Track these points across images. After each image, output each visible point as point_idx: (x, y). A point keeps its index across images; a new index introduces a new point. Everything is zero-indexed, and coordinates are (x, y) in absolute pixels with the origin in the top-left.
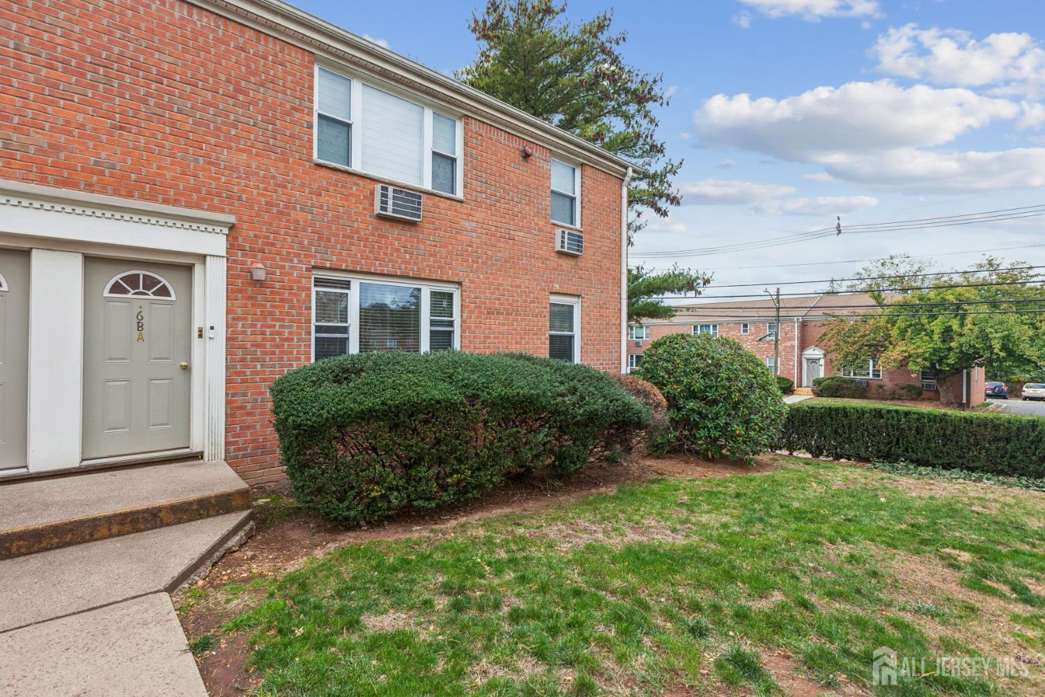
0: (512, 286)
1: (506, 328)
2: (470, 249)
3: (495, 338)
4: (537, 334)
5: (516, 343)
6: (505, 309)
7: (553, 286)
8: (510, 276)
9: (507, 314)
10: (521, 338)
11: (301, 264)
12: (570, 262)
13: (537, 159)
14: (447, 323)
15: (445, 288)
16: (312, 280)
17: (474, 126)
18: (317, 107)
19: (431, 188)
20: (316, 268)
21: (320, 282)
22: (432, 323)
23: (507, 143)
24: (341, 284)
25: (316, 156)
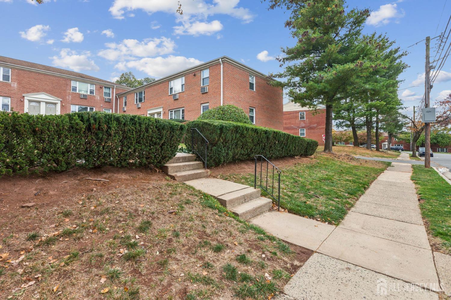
0: (193, 105)
1: (191, 114)
2: (185, 100)
3: (190, 116)
4: (198, 114)
8: (192, 103)
9: (192, 111)
10: (194, 116)
11: (168, 110)
12: (206, 95)
13: (198, 74)
14: (184, 115)
15: (183, 109)
16: (169, 112)
17: (186, 76)
18: (170, 88)
19: (181, 91)
20: (169, 110)
21: (171, 112)
22: (182, 115)
23: (191, 75)
24: (172, 111)
25: (169, 94)
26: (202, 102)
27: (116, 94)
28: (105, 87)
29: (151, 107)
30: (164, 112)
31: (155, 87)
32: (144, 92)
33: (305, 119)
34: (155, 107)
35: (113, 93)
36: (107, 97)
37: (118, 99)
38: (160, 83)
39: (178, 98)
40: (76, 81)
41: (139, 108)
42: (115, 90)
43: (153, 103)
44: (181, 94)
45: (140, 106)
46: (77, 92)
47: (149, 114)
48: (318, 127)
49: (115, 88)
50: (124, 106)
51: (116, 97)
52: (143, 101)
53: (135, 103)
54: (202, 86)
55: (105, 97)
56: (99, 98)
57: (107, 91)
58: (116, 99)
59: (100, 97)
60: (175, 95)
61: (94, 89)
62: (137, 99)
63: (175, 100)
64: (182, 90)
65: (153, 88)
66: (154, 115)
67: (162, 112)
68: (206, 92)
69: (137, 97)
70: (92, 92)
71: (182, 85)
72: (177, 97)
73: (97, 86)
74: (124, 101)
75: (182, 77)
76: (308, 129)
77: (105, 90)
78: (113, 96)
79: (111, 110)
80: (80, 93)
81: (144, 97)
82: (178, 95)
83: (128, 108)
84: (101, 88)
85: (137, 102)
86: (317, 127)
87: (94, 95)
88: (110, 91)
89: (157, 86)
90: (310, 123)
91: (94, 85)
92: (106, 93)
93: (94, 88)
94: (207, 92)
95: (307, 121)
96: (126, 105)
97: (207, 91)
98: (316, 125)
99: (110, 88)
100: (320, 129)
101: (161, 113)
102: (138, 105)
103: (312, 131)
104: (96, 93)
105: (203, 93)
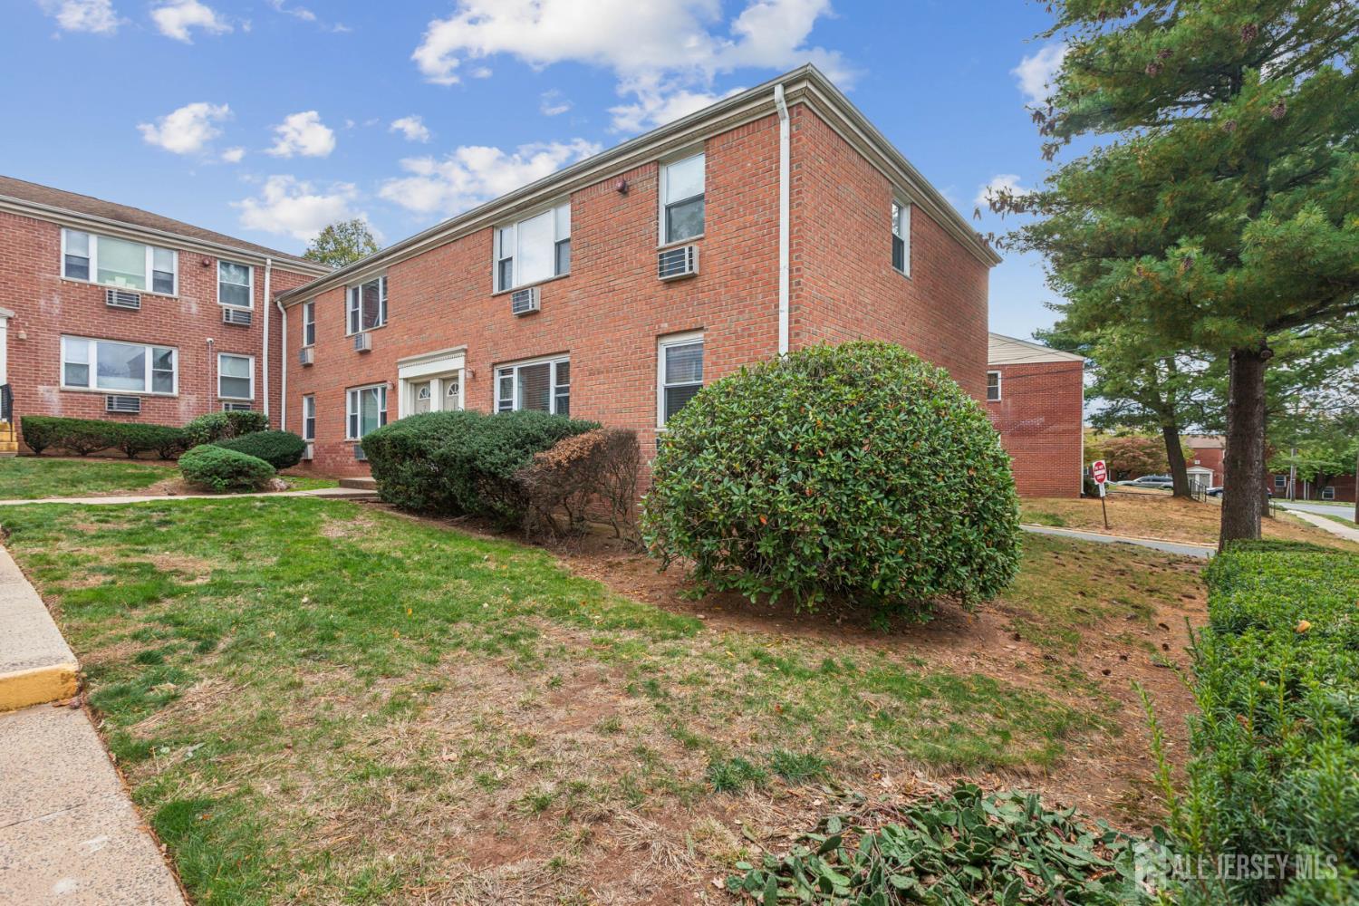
0: (612, 341)
1: (606, 386)
2: (575, 317)
3: (597, 398)
4: (639, 389)
5: (617, 402)
6: (605, 367)
7: (659, 327)
8: (610, 332)
9: (608, 372)
10: (621, 396)
11: (488, 364)
12: (685, 288)
13: (640, 184)
14: (567, 390)
15: (564, 359)
16: (496, 373)
17: (578, 198)
18: (497, 258)
19: (552, 276)
20: (494, 364)
21: (503, 372)
22: (558, 391)
23: (607, 192)
24: (510, 371)
25: (496, 291)
26: (665, 327)
27: (274, 294)
28: (225, 264)
29: (412, 349)
30: (469, 376)
31: (431, 258)
32: (385, 282)
33: (1000, 399)
34: (432, 349)
35: (260, 287)
36: (233, 307)
37: (280, 315)
38: (455, 239)
39: (537, 307)
40: (87, 231)
41: (365, 353)
42: (268, 275)
43: (421, 331)
44: (554, 286)
45: (367, 345)
46: (93, 279)
47: (406, 380)
48: (1051, 429)
49: (268, 268)
50: (305, 345)
51: (273, 305)
52: (381, 324)
53: (349, 333)
54: (662, 243)
55: (225, 305)
56: (194, 309)
57: (234, 278)
58: (276, 315)
59: (202, 304)
60: (522, 293)
61: (175, 271)
62: (355, 314)
63: (522, 316)
64: (558, 269)
65: (421, 262)
66: (429, 382)
67: (461, 375)
68: (687, 272)
69: (356, 305)
70: (163, 282)
71: (558, 245)
72: (534, 302)
73: (187, 258)
74: (306, 322)
75: (557, 205)
76: (1012, 435)
77: (221, 275)
78: (259, 302)
79: (252, 361)
80: (108, 283)
81: (385, 303)
82: (537, 291)
83: (322, 351)
84: (206, 266)
85: (355, 328)
86: (1044, 426)
87: (176, 294)
88: (247, 281)
89: (441, 255)
90: (1020, 412)
91: (175, 255)
92: (231, 287)
93: (171, 263)
94: (692, 277)
95: (1006, 405)
96: (311, 340)
97: (696, 270)
98: (1042, 419)
99: (246, 269)
100: (1055, 433)
101: (456, 378)
102: (358, 338)
103: (1027, 442)
104: (180, 287)
105: (669, 283)
